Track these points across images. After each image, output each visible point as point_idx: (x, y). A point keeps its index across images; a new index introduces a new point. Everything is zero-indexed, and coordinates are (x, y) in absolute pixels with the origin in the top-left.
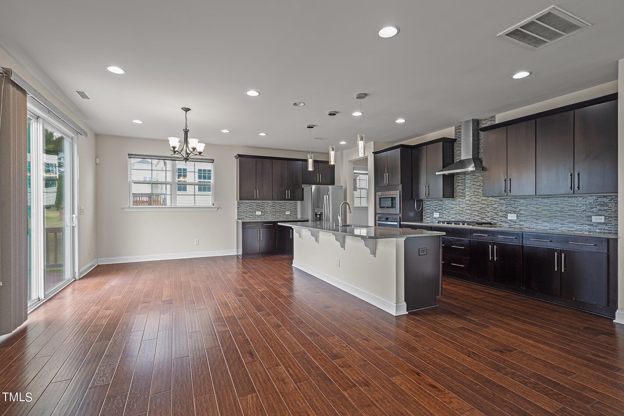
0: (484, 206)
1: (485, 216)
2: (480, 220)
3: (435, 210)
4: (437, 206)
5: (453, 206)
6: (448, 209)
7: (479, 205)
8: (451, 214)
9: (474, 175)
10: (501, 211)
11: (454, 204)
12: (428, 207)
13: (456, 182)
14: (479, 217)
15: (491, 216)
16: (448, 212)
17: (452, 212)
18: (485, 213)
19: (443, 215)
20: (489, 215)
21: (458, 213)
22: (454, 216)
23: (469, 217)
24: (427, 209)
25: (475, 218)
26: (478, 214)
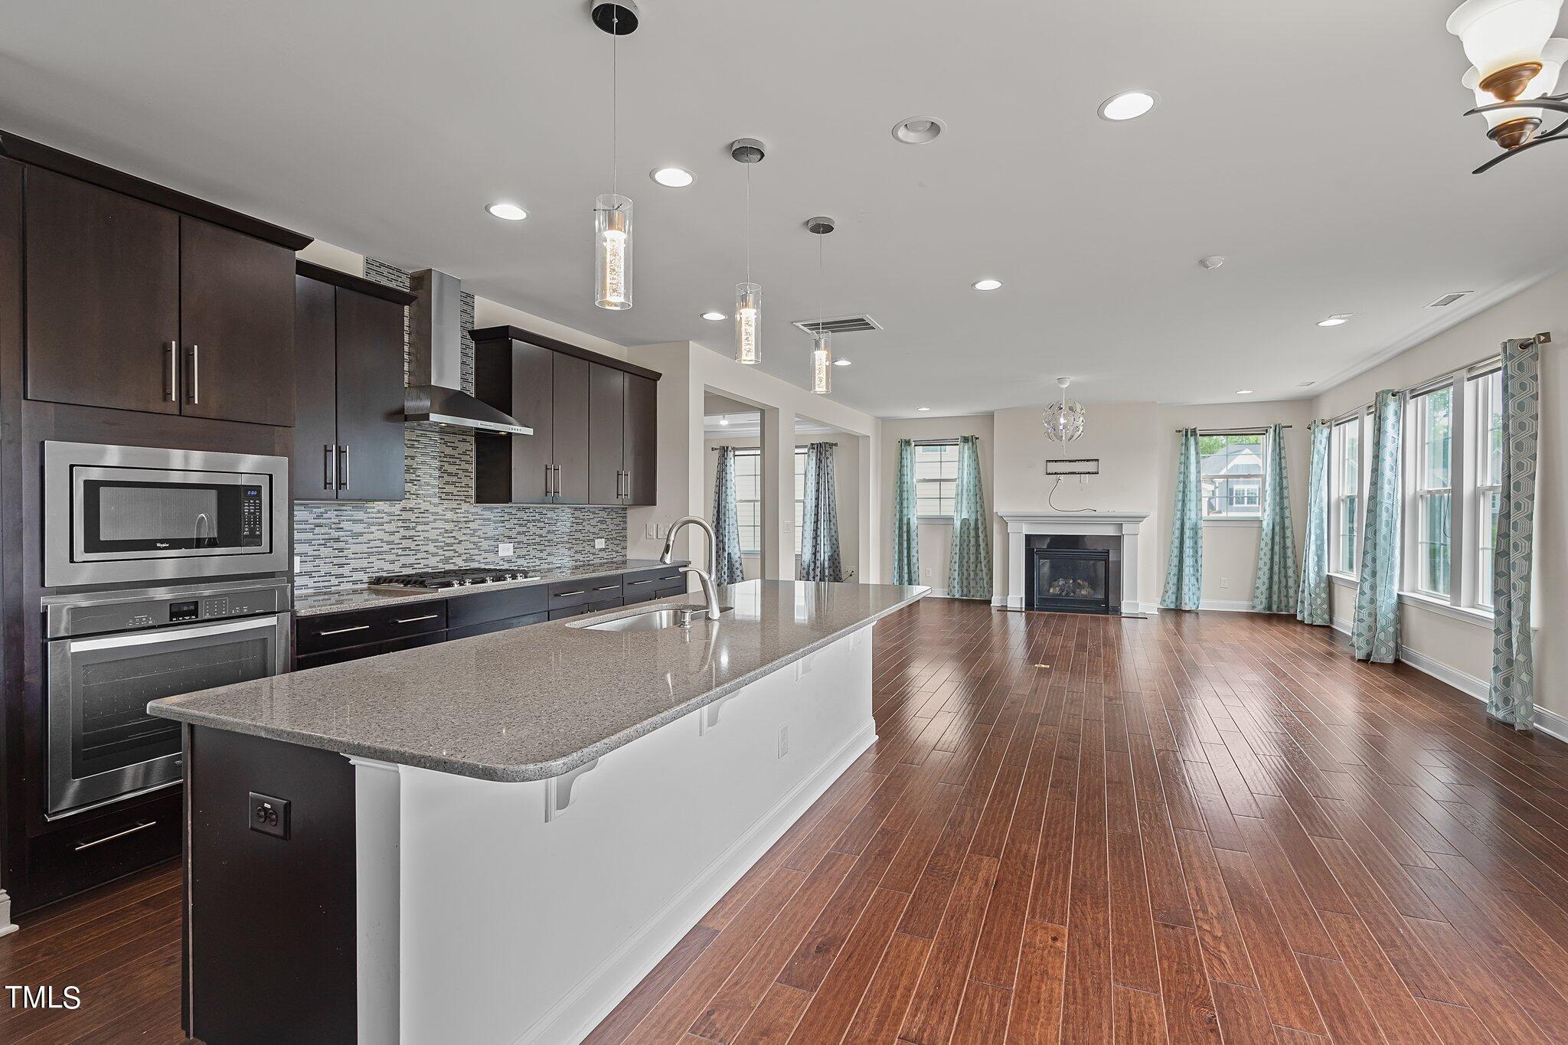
6: (337, 540)
7: (439, 524)
10: (486, 539)
11: (361, 521)
14: (438, 558)
15: (466, 551)
17: (354, 548)
18: (451, 545)
20: (460, 549)
21: (376, 549)
22: (364, 563)
23: (411, 560)
26: (435, 550)
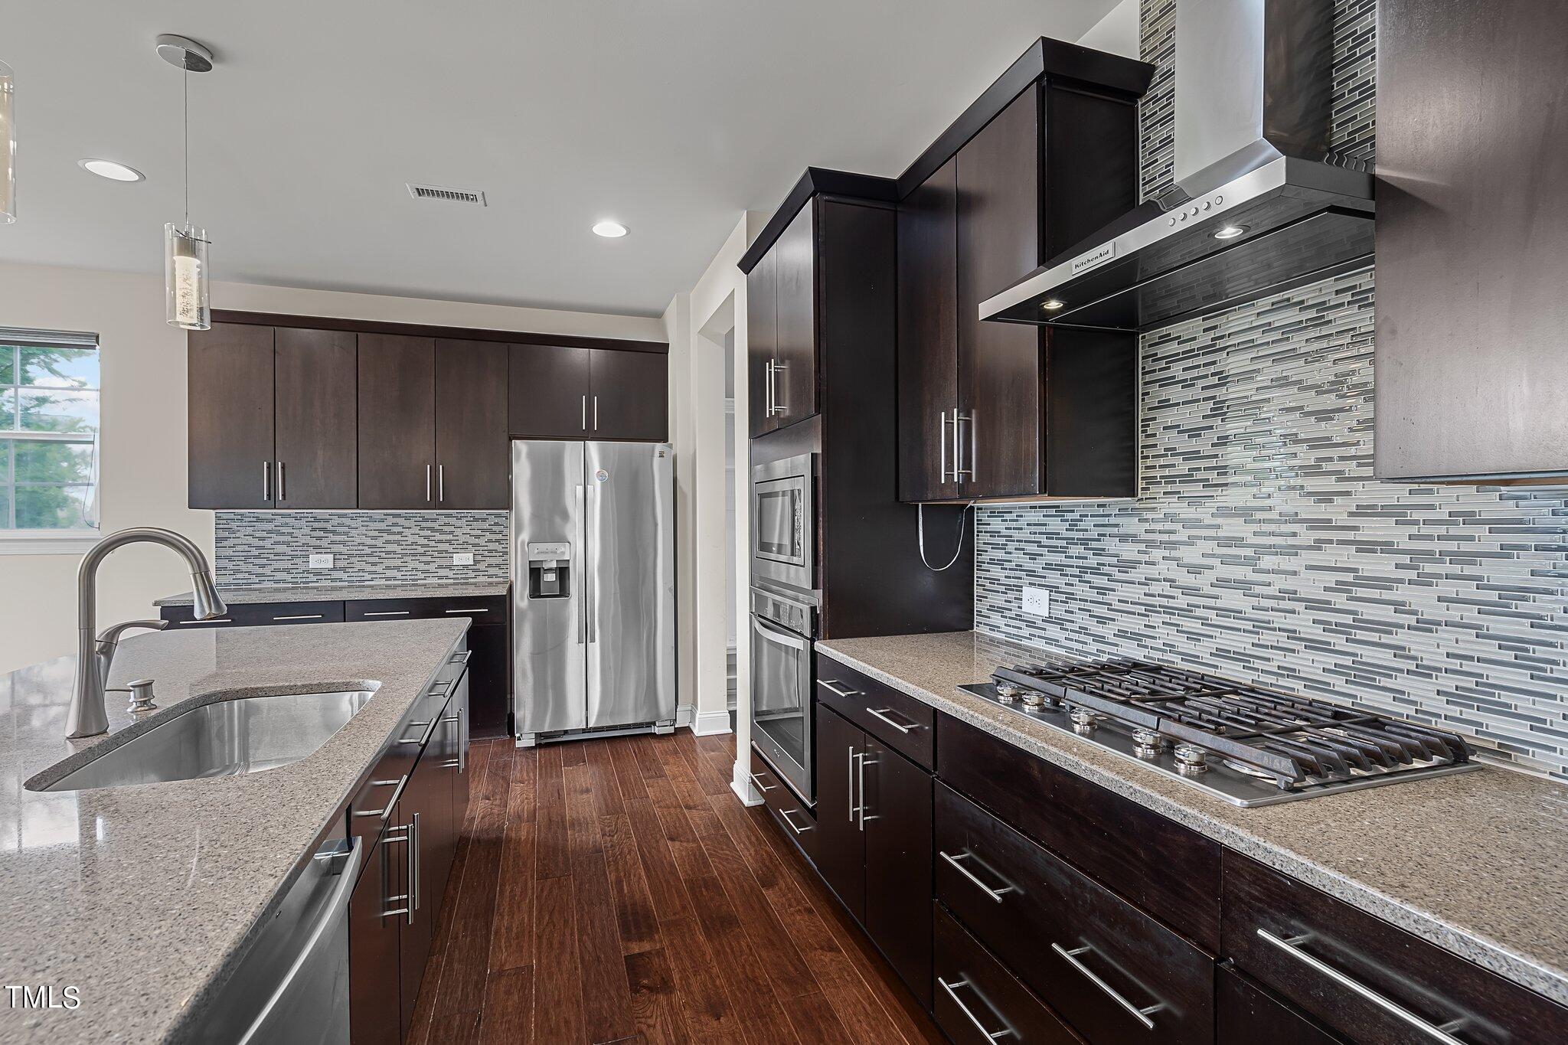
0: (1380, 566)
1: (1385, 657)
2: (1339, 683)
3: (1031, 573)
4: (1039, 544)
5: (1129, 551)
6: (1096, 571)
7: (1330, 556)
8: (1116, 605)
9: (1288, 304)
11: (1136, 539)
12: (995, 547)
13: (1148, 378)
14: (1331, 660)
15: (1455, 664)
16: (1103, 591)
18: (1387, 627)
19: (1074, 606)
20: (1426, 648)
21: (1164, 601)
22: (1135, 624)
23: (1240, 643)
24: (992, 562)
25: (1290, 661)
26: (1317, 633)
